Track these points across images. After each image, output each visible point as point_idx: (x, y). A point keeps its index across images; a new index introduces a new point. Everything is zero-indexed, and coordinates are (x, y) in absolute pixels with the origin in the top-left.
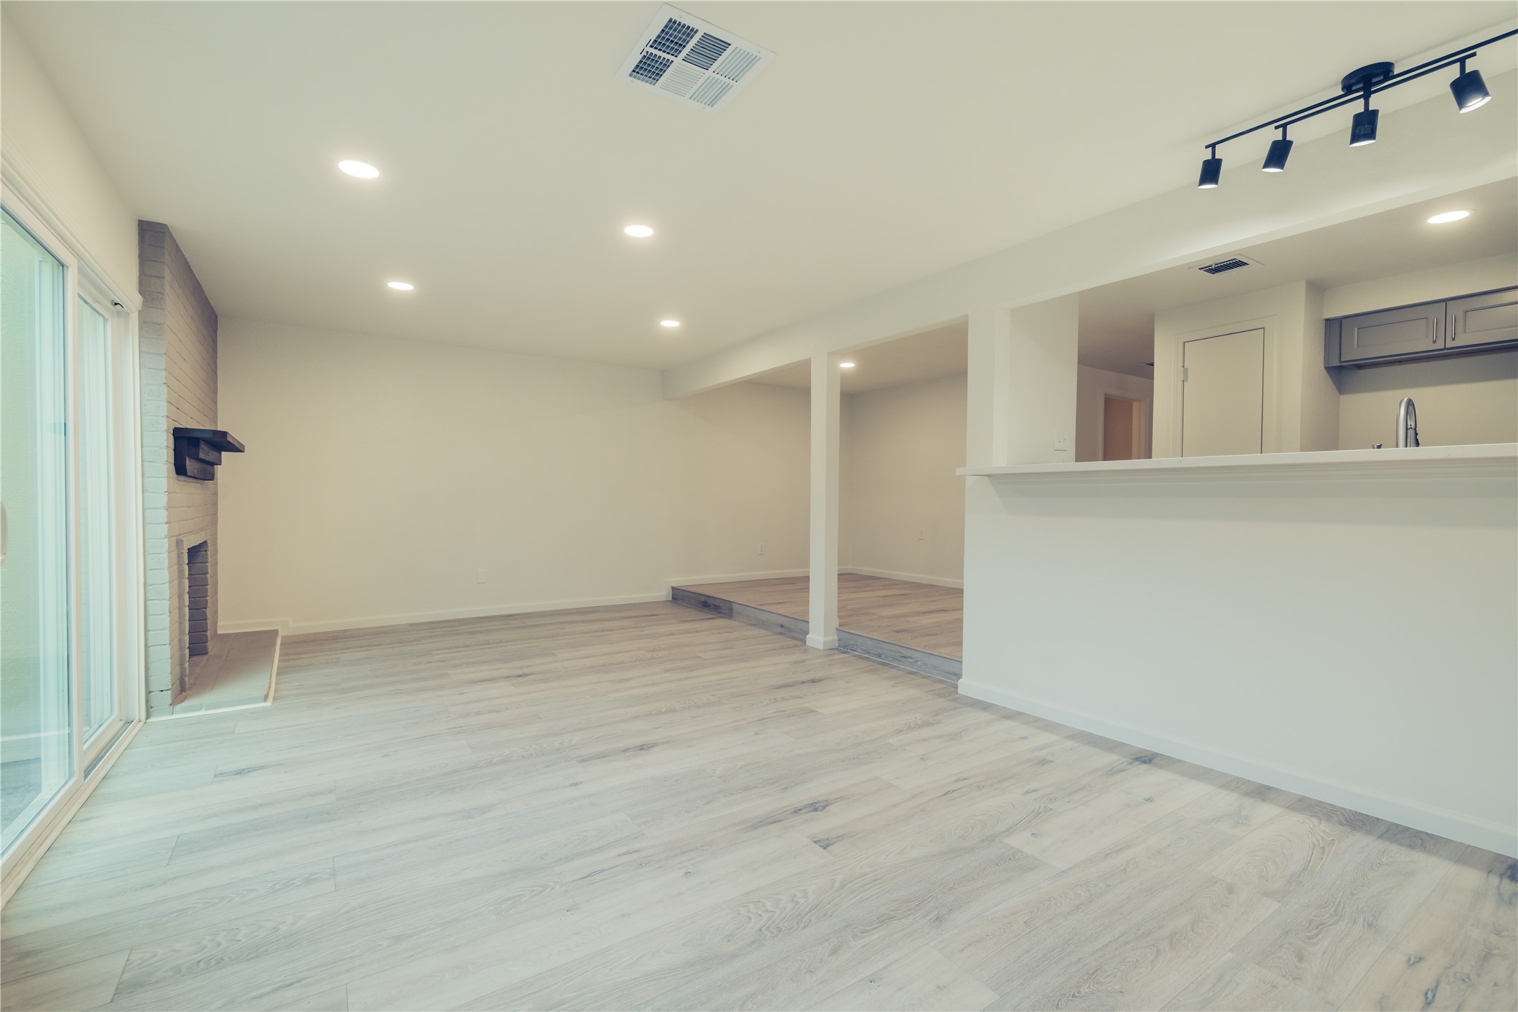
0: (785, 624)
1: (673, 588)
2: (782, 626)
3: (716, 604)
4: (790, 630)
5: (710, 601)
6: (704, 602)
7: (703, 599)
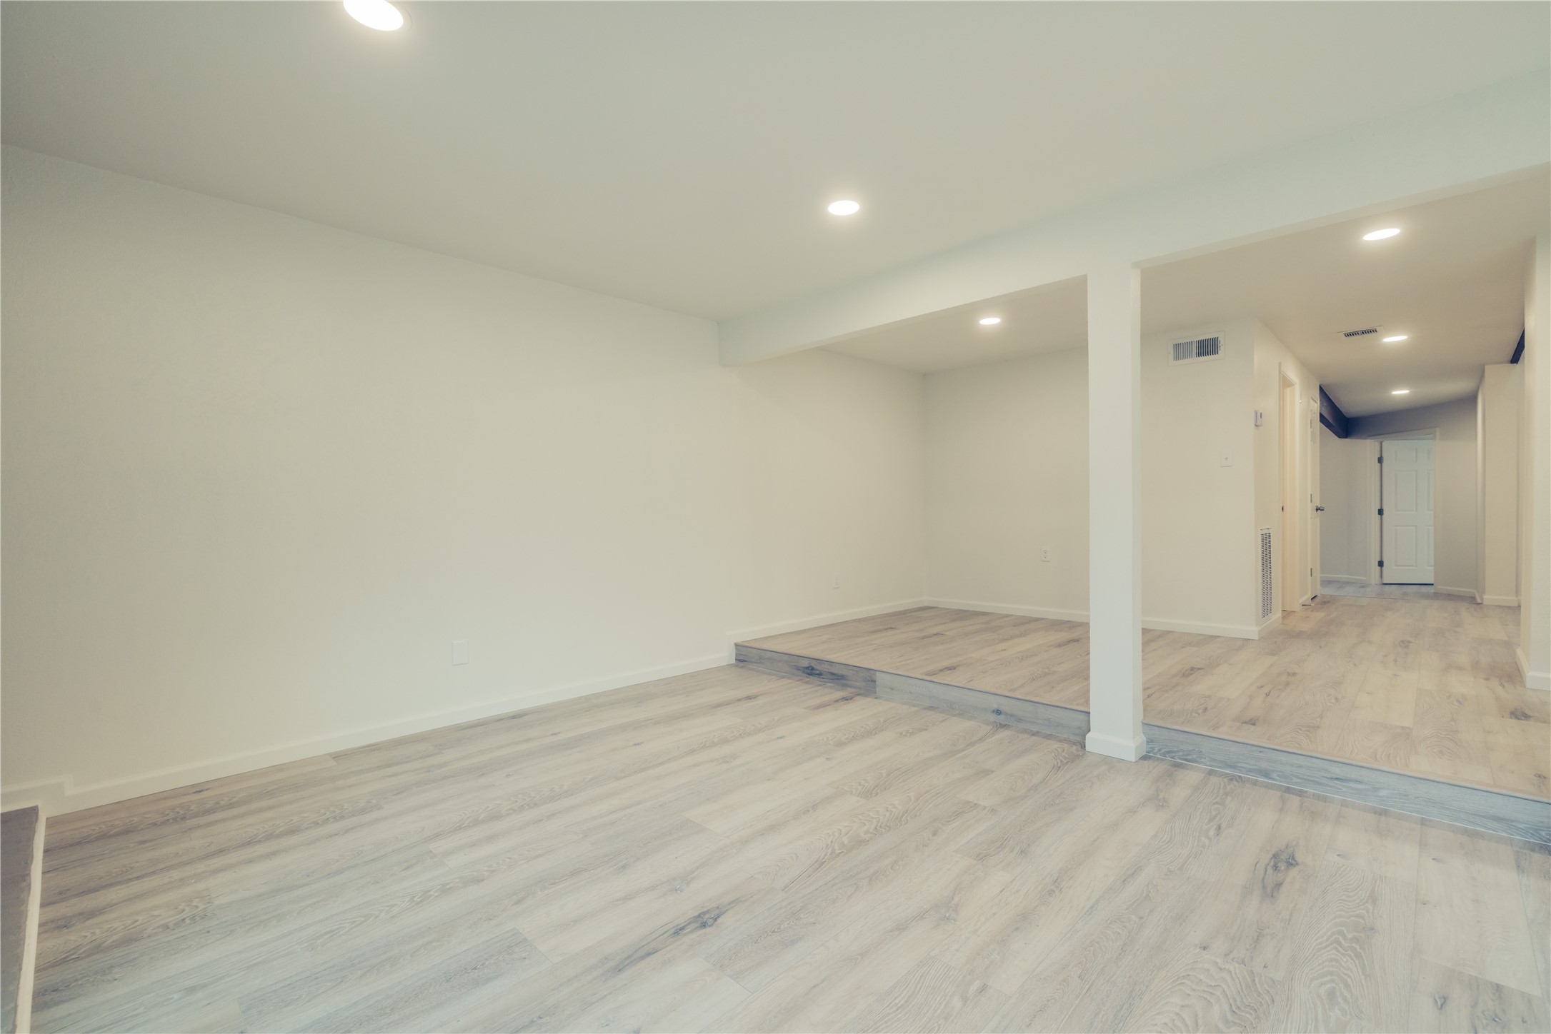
0: (1003, 708)
1: (737, 645)
2: (998, 712)
3: (835, 672)
4: (1019, 720)
5: (819, 667)
6: (807, 668)
7: (805, 663)
